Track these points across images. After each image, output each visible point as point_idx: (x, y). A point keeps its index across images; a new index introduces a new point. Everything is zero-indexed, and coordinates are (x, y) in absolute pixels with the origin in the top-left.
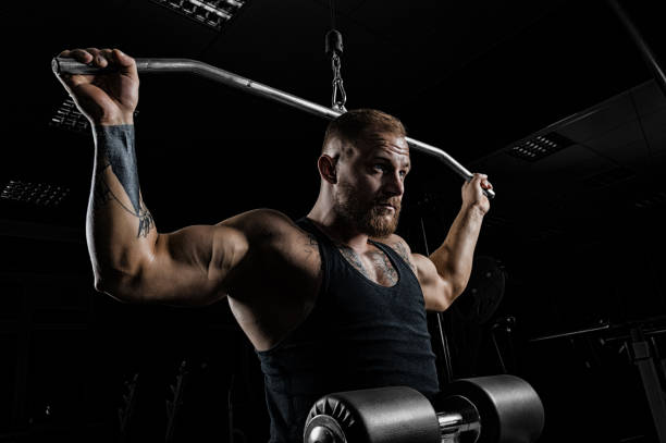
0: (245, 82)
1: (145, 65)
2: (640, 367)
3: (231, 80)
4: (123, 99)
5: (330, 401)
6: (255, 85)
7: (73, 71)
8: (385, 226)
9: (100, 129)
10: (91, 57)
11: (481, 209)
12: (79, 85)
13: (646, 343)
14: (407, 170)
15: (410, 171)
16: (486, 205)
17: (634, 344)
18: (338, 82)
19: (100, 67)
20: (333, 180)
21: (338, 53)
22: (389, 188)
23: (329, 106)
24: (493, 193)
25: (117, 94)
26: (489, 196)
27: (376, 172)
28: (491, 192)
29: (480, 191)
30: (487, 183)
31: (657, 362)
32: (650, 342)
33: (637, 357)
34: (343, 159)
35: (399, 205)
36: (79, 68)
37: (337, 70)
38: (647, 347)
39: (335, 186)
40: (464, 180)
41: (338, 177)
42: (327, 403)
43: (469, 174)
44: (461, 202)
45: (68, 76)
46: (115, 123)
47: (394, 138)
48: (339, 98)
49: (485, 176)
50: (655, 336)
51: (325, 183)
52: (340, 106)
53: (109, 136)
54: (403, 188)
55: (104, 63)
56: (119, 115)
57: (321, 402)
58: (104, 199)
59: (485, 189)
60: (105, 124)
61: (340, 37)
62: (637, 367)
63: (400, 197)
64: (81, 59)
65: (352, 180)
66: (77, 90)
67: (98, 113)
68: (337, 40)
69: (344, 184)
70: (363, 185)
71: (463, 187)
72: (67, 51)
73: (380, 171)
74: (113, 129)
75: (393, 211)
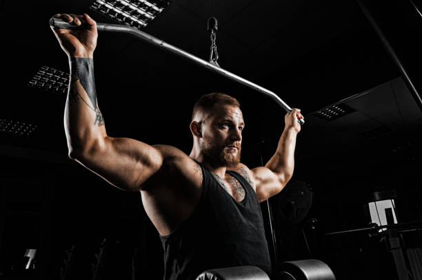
0: (159, 42)
1: (102, 27)
2: (394, 254)
3: (151, 40)
4: (88, 43)
5: (208, 274)
6: (165, 45)
7: (60, 26)
8: (233, 160)
9: (73, 59)
10: (72, 19)
11: (296, 130)
12: (63, 34)
13: (398, 239)
14: (243, 126)
15: (245, 127)
16: (299, 128)
17: (390, 239)
18: (214, 48)
19: (76, 25)
20: (200, 136)
21: (215, 30)
22: (233, 137)
23: (208, 60)
24: (303, 121)
25: (85, 41)
26: (301, 123)
27: (224, 128)
28: (302, 120)
29: (296, 119)
30: (300, 115)
31: (404, 251)
32: (400, 237)
33: (392, 247)
34: (204, 122)
35: (240, 147)
36: (64, 25)
37: (214, 41)
38: (398, 241)
39: (201, 139)
40: (286, 113)
41: (203, 134)
42: (206, 276)
43: (290, 108)
44: (284, 125)
45: (57, 29)
46: (82, 56)
47: (233, 108)
48: (214, 56)
49: (299, 110)
50: (403, 233)
51: (195, 138)
52: (214, 61)
53: (78, 64)
54: (241, 137)
55: (79, 23)
56: (85, 52)
57: (202, 275)
58: (75, 99)
59: (299, 119)
60: (76, 56)
61: (216, 21)
62: (392, 253)
63: (240, 142)
64: (66, 20)
65: (211, 135)
66: (61, 36)
67: (73, 50)
68: (214, 23)
69: (206, 137)
70: (217, 136)
71: (286, 117)
72: (59, 15)
73: (227, 127)
74: (80, 59)
75: (237, 151)
